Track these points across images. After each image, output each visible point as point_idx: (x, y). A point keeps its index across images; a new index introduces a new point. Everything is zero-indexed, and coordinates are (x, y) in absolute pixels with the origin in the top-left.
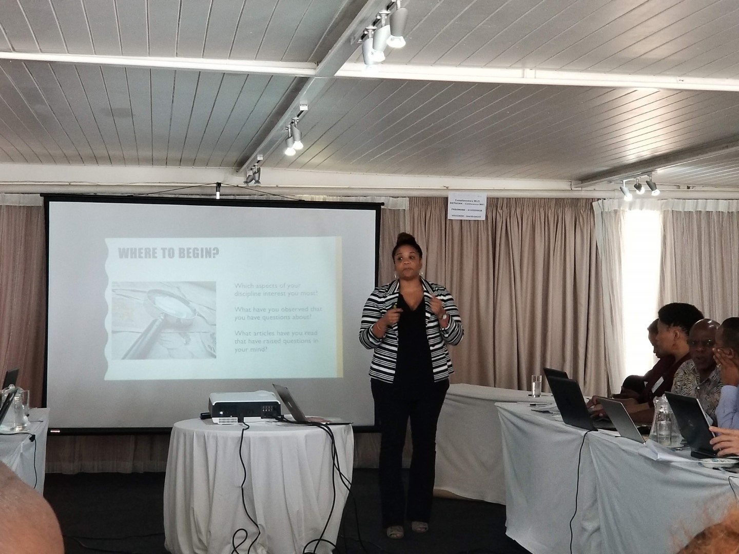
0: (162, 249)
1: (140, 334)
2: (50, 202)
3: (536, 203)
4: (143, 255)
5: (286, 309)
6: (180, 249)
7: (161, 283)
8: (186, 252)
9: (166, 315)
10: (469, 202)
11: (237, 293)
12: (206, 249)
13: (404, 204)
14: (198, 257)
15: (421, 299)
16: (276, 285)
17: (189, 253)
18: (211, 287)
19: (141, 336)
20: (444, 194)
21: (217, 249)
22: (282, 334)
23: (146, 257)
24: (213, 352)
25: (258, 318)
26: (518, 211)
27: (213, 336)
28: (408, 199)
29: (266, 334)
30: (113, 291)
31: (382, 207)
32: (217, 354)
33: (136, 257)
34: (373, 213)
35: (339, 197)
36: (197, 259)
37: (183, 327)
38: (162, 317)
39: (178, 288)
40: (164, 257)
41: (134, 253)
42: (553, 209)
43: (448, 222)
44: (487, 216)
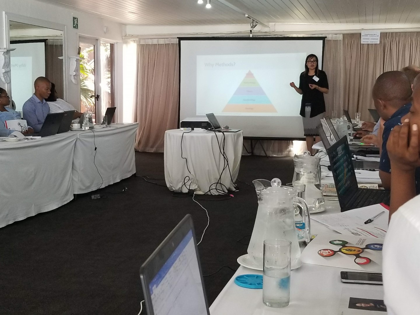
3: (405, 34)
10: (372, 35)
13: (341, 37)
20: (359, 32)
26: (397, 39)
28: (342, 35)
31: (326, 39)
34: (321, 42)
42: (415, 37)
43: (362, 45)
44: (381, 42)
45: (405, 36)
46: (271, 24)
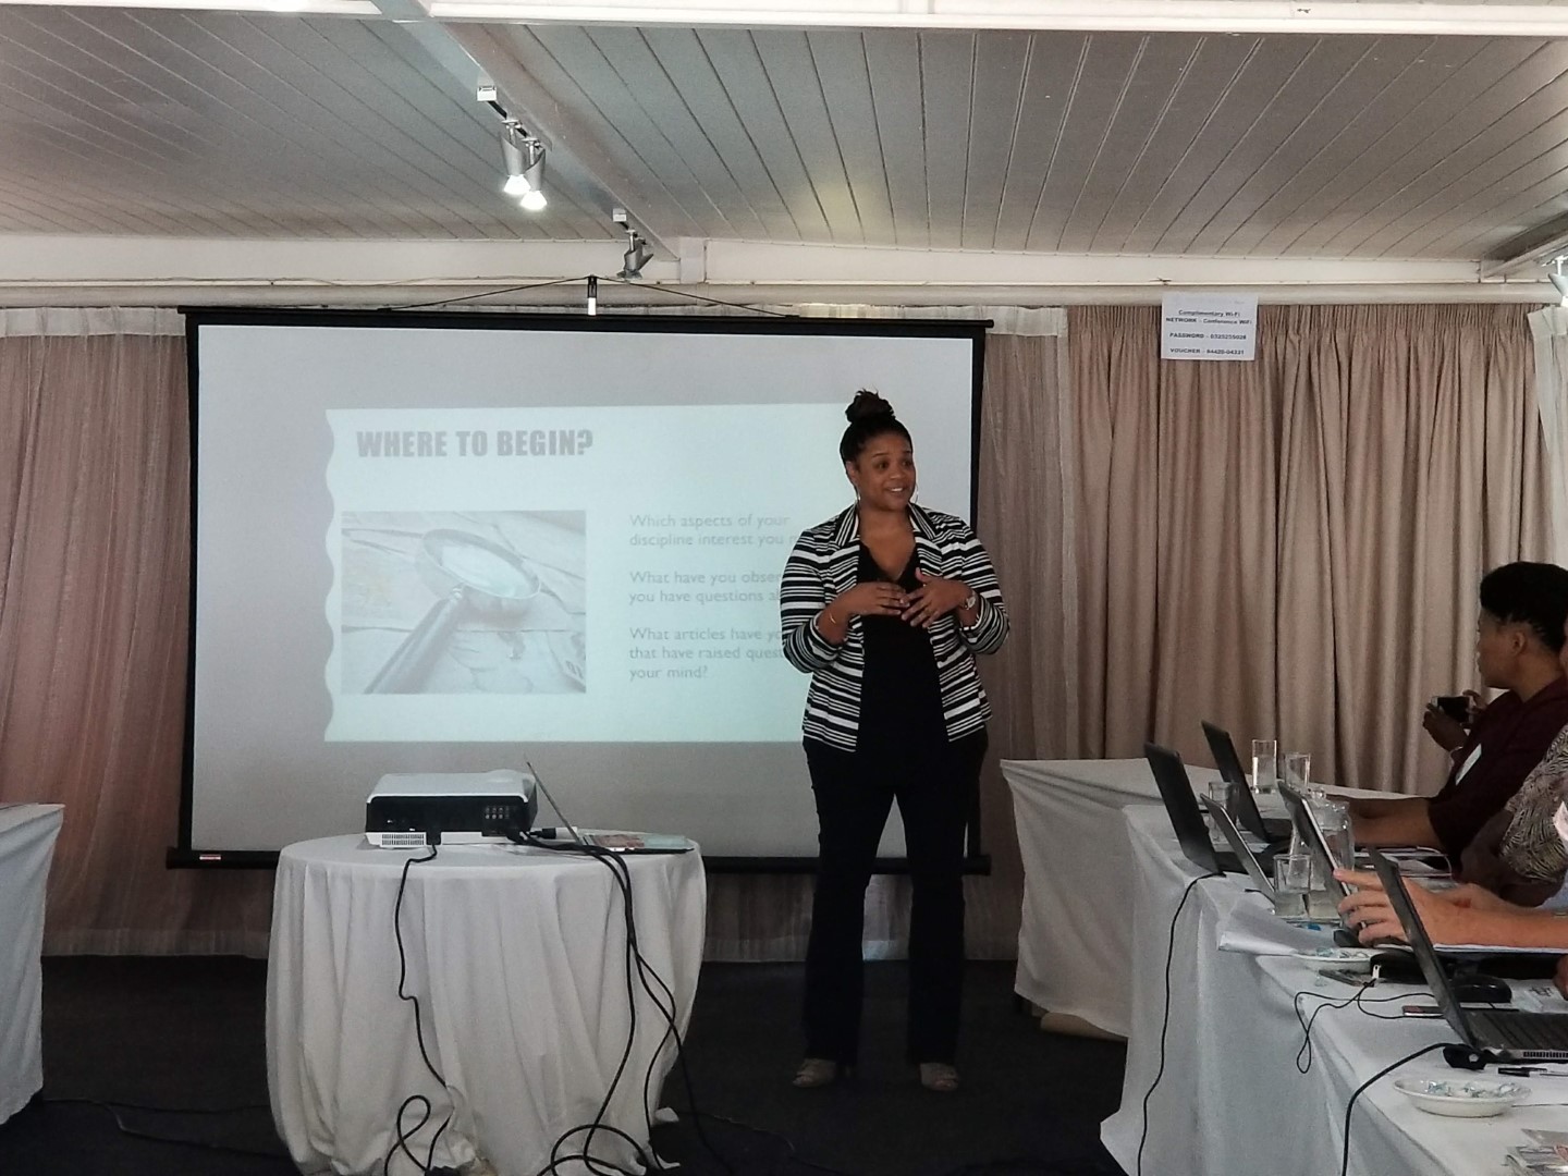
0: (458, 434)
1: (407, 635)
2: (200, 327)
3: (1382, 316)
4: (414, 449)
5: (753, 575)
6: (501, 434)
7: (454, 513)
8: (514, 443)
9: (468, 590)
10: (1213, 317)
11: (635, 538)
12: (563, 433)
13: (1055, 324)
14: (542, 452)
15: (911, 551)
16: (728, 520)
17: (520, 443)
18: (571, 524)
19: (408, 641)
20: (1151, 297)
21: (588, 434)
22: (744, 636)
23: (420, 454)
24: (577, 678)
25: (686, 597)
26: (1341, 336)
27: (578, 641)
28: (1062, 311)
29: (704, 635)
30: (345, 532)
31: (988, 331)
32: (589, 682)
33: (396, 453)
34: (967, 344)
35: (896, 308)
36: (540, 457)
37: (508, 620)
38: (458, 595)
39: (496, 527)
40: (463, 452)
41: (393, 444)
42: (1430, 332)
43: (1164, 365)
44: (1260, 351)
45: (1381, 325)
46: (686, 245)
